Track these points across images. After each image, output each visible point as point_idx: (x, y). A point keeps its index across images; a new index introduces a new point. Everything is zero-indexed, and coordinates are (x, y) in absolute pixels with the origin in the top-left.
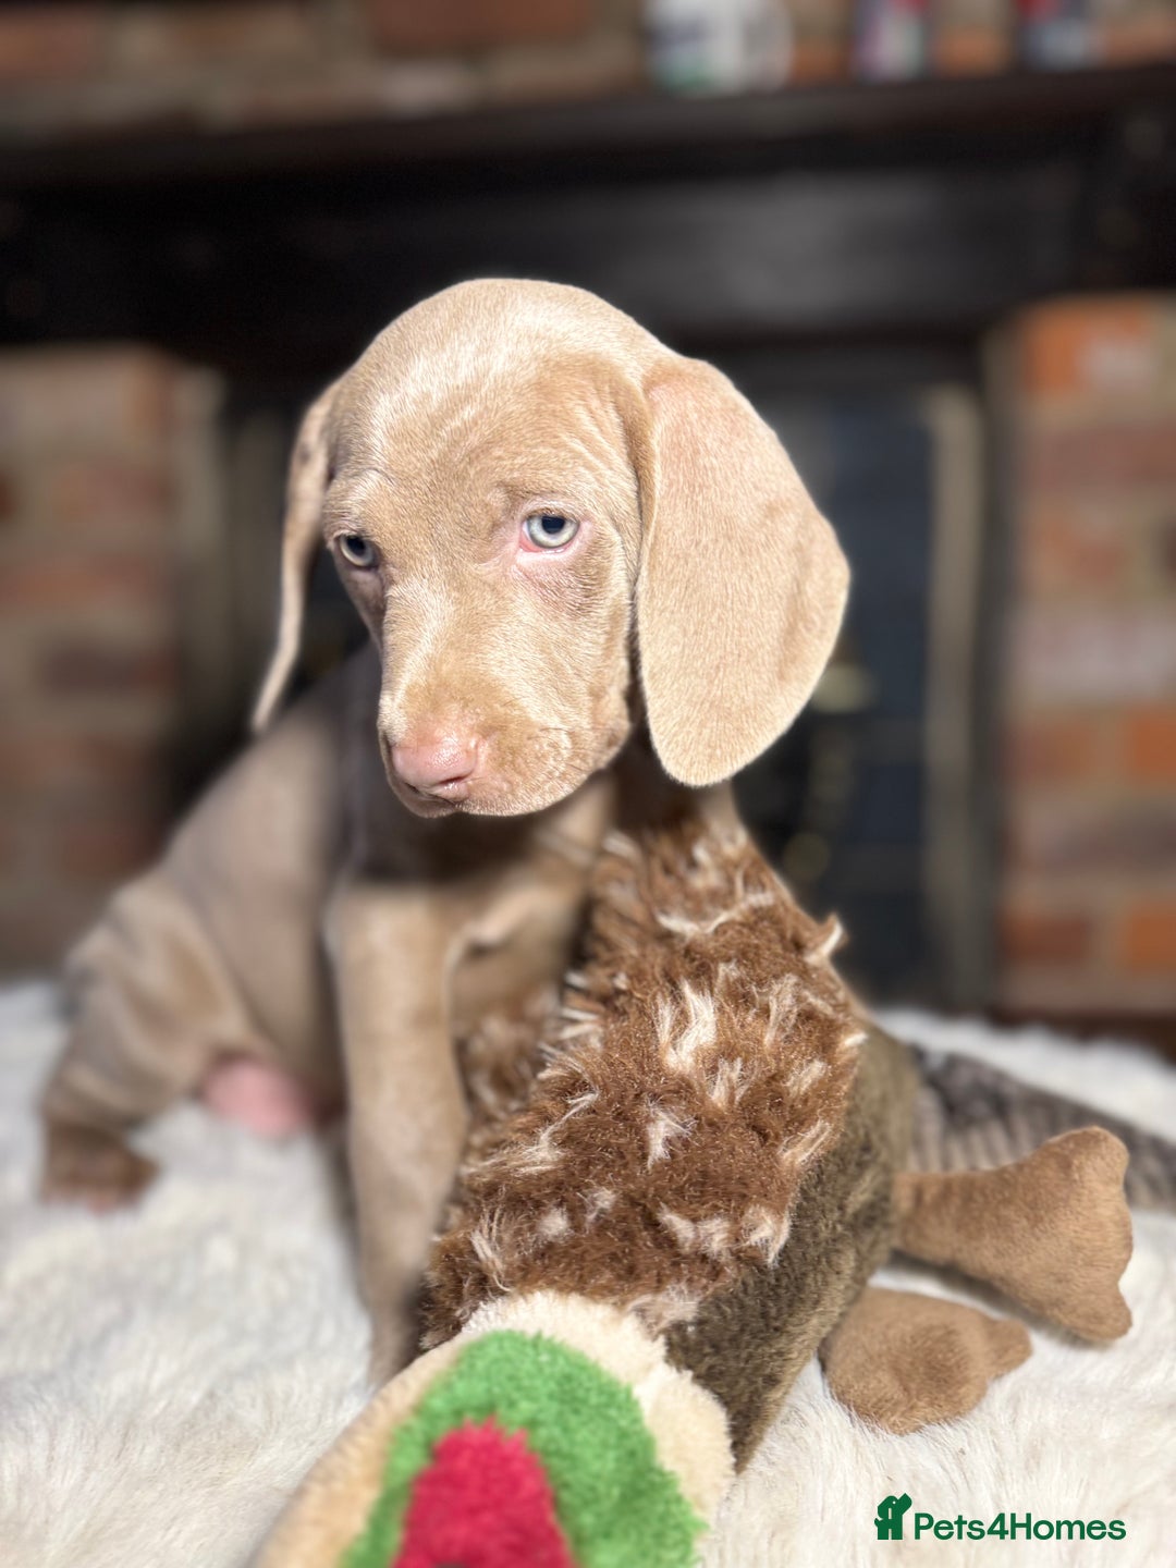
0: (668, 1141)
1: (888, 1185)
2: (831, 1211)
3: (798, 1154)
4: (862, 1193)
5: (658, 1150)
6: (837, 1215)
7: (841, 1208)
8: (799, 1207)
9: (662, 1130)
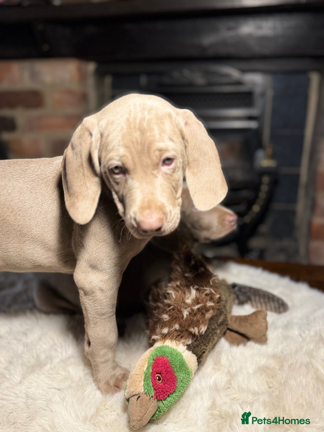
0: (187, 315)
1: (226, 317)
2: (215, 324)
3: (208, 315)
4: (221, 320)
5: (185, 316)
6: (216, 324)
7: (217, 323)
8: (209, 323)
9: (186, 313)
